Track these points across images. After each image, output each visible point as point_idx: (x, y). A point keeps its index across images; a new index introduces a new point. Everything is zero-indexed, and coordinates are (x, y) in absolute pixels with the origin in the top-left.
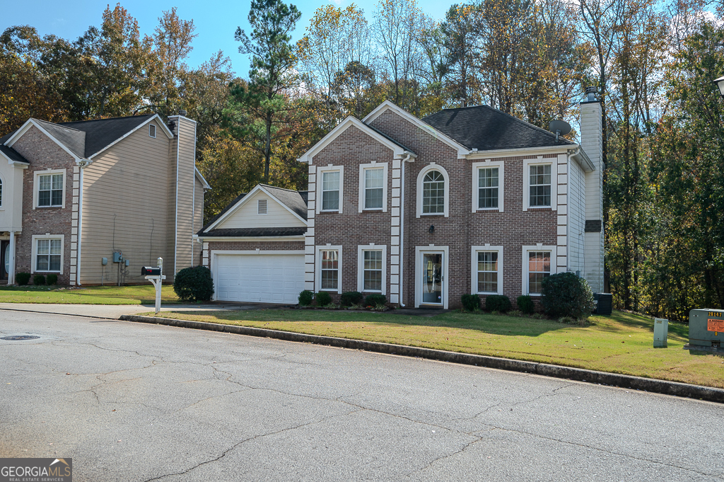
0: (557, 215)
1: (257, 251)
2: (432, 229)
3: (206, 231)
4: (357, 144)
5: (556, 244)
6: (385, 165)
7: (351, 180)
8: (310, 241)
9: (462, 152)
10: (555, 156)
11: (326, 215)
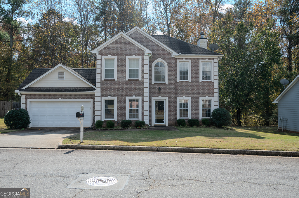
0: (214, 84)
1: (60, 100)
2: (159, 89)
3: (24, 88)
4: (125, 46)
5: (213, 96)
6: (140, 58)
7: (122, 64)
8: (98, 94)
9: (174, 54)
10: (213, 59)
11: (107, 81)
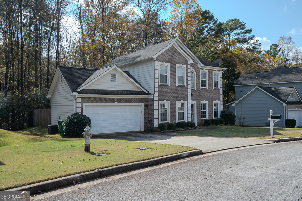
0: (220, 91)
1: (116, 103)
3: (79, 90)
4: (174, 55)
5: (220, 101)
6: (185, 66)
7: (173, 71)
8: (156, 98)
9: (201, 65)
10: (219, 71)
11: (163, 86)
